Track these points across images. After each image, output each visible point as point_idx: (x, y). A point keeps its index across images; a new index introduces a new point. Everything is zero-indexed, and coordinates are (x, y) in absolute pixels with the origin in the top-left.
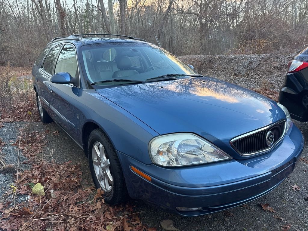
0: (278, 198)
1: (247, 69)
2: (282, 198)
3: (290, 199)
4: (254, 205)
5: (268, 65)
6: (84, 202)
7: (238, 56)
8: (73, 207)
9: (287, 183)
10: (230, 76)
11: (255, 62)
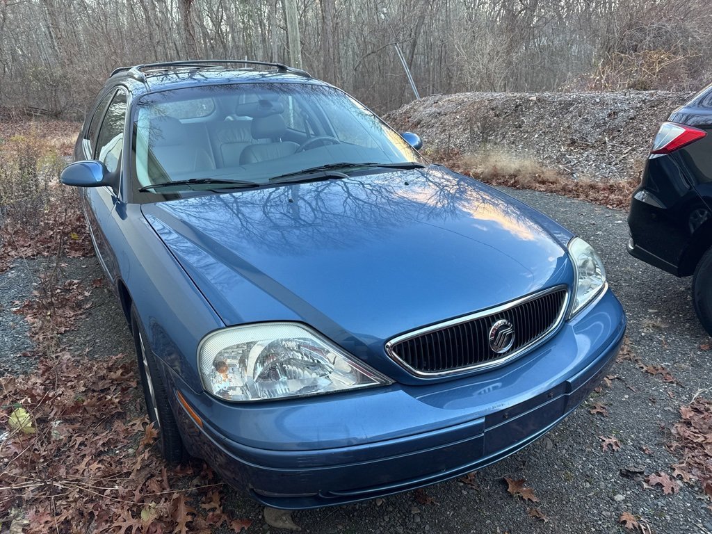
0: (556, 467)
1: (604, 128)
2: (566, 466)
3: (585, 470)
4: (493, 481)
5: (656, 118)
6: (117, 452)
7: (586, 94)
8: (91, 462)
9: (594, 430)
10: (560, 147)
11: (625, 111)
